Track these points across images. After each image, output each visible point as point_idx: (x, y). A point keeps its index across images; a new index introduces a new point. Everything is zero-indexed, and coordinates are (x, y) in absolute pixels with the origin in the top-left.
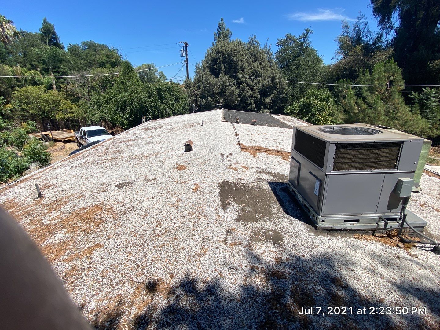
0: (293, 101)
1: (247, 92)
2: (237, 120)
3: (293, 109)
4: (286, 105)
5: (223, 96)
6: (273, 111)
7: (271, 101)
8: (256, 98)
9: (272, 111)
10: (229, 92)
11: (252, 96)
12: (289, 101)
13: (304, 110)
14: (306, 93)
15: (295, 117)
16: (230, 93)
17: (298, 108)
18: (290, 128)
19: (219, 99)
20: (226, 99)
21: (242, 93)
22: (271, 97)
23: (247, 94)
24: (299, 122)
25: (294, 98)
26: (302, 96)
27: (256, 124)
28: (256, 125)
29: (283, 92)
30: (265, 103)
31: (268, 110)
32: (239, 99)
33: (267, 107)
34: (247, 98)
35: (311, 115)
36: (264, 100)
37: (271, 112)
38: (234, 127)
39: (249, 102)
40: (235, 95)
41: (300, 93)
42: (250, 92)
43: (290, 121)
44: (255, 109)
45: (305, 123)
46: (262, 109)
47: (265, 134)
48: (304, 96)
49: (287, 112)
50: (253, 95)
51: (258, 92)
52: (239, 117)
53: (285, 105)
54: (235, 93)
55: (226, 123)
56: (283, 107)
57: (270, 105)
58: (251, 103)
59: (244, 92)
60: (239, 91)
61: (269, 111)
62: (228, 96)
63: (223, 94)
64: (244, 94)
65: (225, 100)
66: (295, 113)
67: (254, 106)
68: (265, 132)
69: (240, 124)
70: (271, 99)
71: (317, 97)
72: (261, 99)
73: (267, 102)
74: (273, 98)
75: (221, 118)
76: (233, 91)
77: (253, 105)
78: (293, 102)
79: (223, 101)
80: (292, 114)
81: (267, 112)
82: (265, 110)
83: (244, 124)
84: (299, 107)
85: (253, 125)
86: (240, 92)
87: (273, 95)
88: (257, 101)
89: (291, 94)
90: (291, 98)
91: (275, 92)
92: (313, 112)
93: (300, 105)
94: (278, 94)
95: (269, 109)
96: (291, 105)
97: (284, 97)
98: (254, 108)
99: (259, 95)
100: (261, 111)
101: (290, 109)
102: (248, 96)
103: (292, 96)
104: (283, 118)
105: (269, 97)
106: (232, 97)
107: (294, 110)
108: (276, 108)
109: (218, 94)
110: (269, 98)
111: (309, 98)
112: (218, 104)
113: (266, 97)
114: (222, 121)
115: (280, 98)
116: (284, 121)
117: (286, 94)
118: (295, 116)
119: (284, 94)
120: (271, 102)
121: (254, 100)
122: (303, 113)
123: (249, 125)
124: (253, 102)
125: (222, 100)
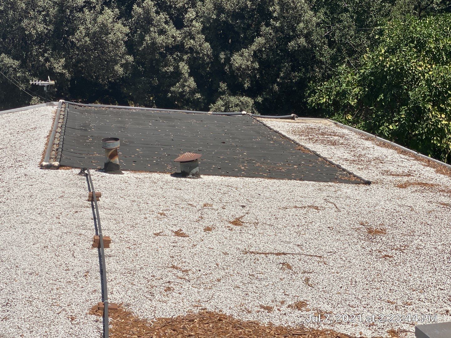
0: (335, 60)
1: (162, 32)
2: (112, 156)
3: (338, 93)
4: (314, 79)
5: (64, 49)
6: (265, 100)
7: (257, 65)
8: (198, 53)
9: (260, 99)
10: (87, 35)
11: (179, 48)
12: (322, 63)
13: (382, 96)
14: (381, 33)
15: (348, 122)
16: (94, 37)
17: (357, 90)
18: (341, 181)
19: (47, 60)
20: (79, 61)
21: (142, 38)
22: (254, 47)
23: (160, 39)
24: (368, 144)
25: (339, 50)
26: (366, 43)
27: (194, 171)
28: (197, 175)
29: (294, 30)
30: (232, 71)
31: (245, 99)
32: (130, 58)
33: (242, 85)
34: (161, 54)
35: (408, 114)
36: (228, 60)
37: (256, 104)
38: (94, 198)
39: (171, 69)
40: (115, 44)
41: (357, 31)
42: (172, 30)
43: (334, 144)
44: (198, 96)
45: (392, 147)
46: (223, 93)
47: (237, 222)
48: (374, 44)
49: (318, 104)
50: (182, 44)
51: (203, 31)
52: (117, 144)
53: (310, 79)
54: (111, 36)
55: (61, 171)
56: (302, 84)
57: (252, 78)
58: (177, 74)
59: (148, 31)
60: (126, 30)
61: (249, 101)
62: (84, 49)
63: (66, 40)
64: (147, 38)
65: (75, 65)
66: (348, 109)
67: (192, 83)
68: (239, 213)
69: (126, 174)
70: (256, 55)
71: (421, 45)
72: (216, 56)
73: (239, 69)
74: (260, 51)
75: (41, 146)
76: (105, 30)
77: (186, 81)
78: (333, 65)
79: (65, 67)
80: (337, 110)
81: (244, 105)
82: (233, 99)
83: (142, 175)
84: (360, 83)
85: (183, 174)
86: (133, 31)
87: (260, 40)
88: (204, 65)
89: (327, 37)
90: (327, 52)
91: (264, 29)
92: (416, 102)
93: (364, 77)
94: (279, 39)
95: (251, 93)
96: (329, 77)
97: (302, 50)
98: (193, 92)
99: (206, 40)
100: (220, 103)
101: (329, 91)
102: (167, 47)
103: (331, 44)
104: (308, 132)
105: (246, 47)
106: (103, 53)
107: (343, 94)
108: (276, 87)
109: (41, 39)
110: (246, 52)
111: (392, 51)
112: (41, 83)
113: (235, 47)
114: (42, 167)
115: (285, 50)
116: (310, 146)
117: (307, 36)
118: (350, 117)
119: (298, 36)
120: (254, 69)
121: (189, 62)
122: (379, 106)
123: (168, 177)
124: (184, 68)
125: (59, 66)
